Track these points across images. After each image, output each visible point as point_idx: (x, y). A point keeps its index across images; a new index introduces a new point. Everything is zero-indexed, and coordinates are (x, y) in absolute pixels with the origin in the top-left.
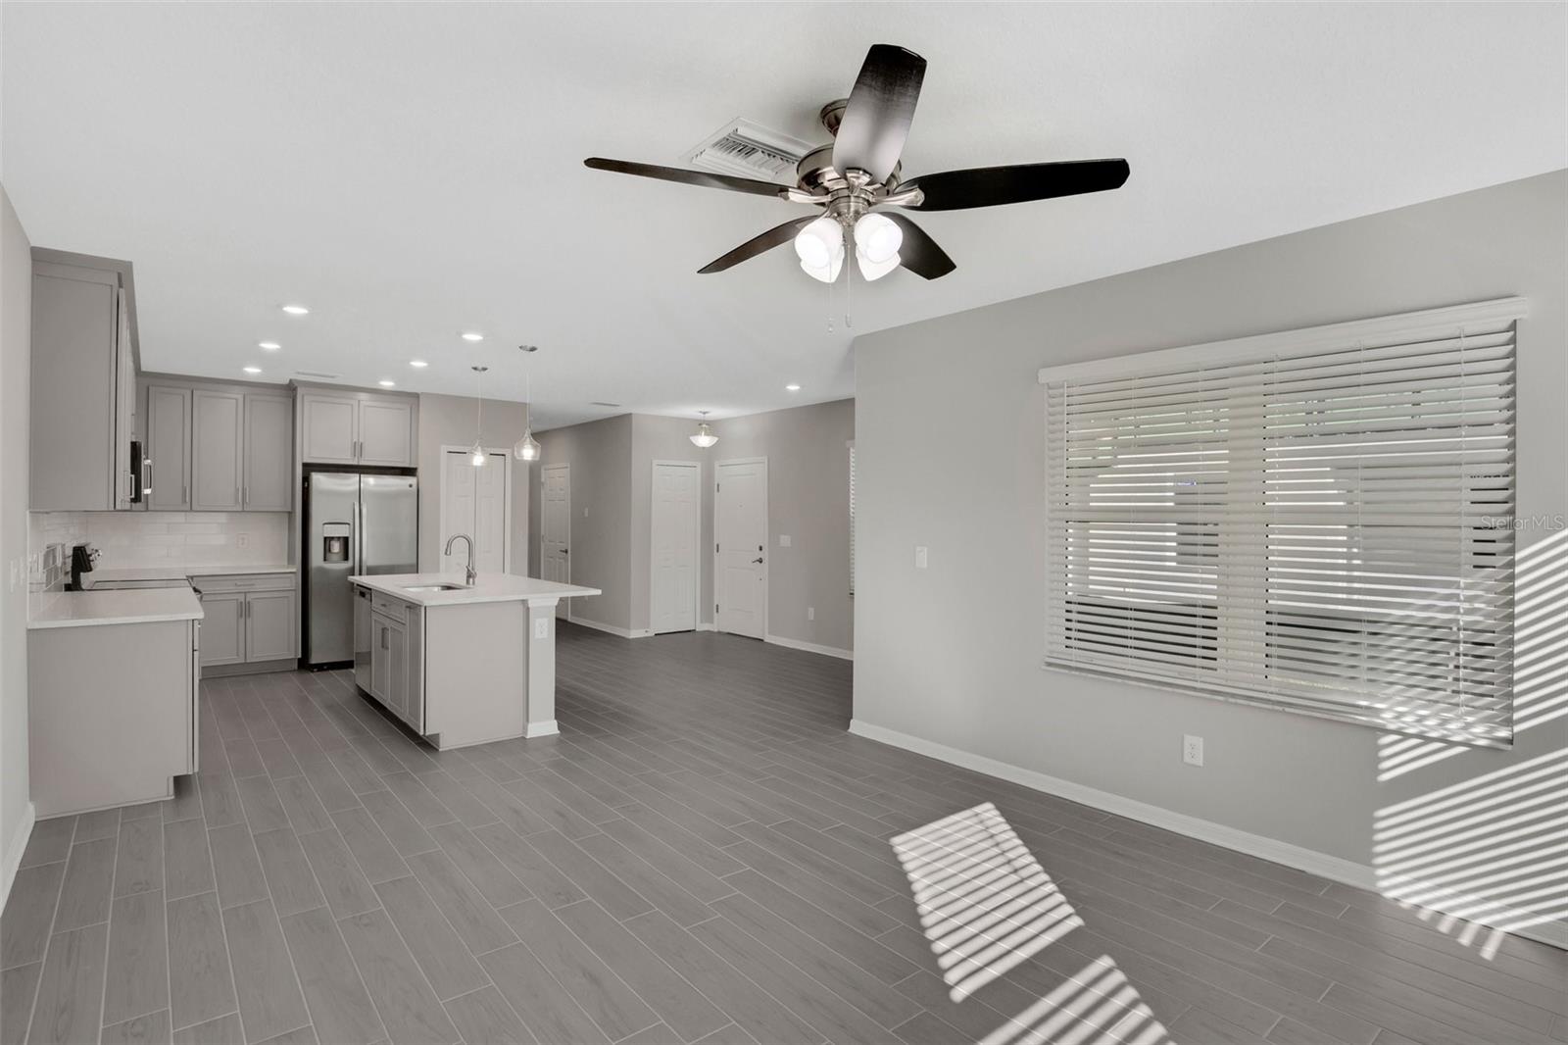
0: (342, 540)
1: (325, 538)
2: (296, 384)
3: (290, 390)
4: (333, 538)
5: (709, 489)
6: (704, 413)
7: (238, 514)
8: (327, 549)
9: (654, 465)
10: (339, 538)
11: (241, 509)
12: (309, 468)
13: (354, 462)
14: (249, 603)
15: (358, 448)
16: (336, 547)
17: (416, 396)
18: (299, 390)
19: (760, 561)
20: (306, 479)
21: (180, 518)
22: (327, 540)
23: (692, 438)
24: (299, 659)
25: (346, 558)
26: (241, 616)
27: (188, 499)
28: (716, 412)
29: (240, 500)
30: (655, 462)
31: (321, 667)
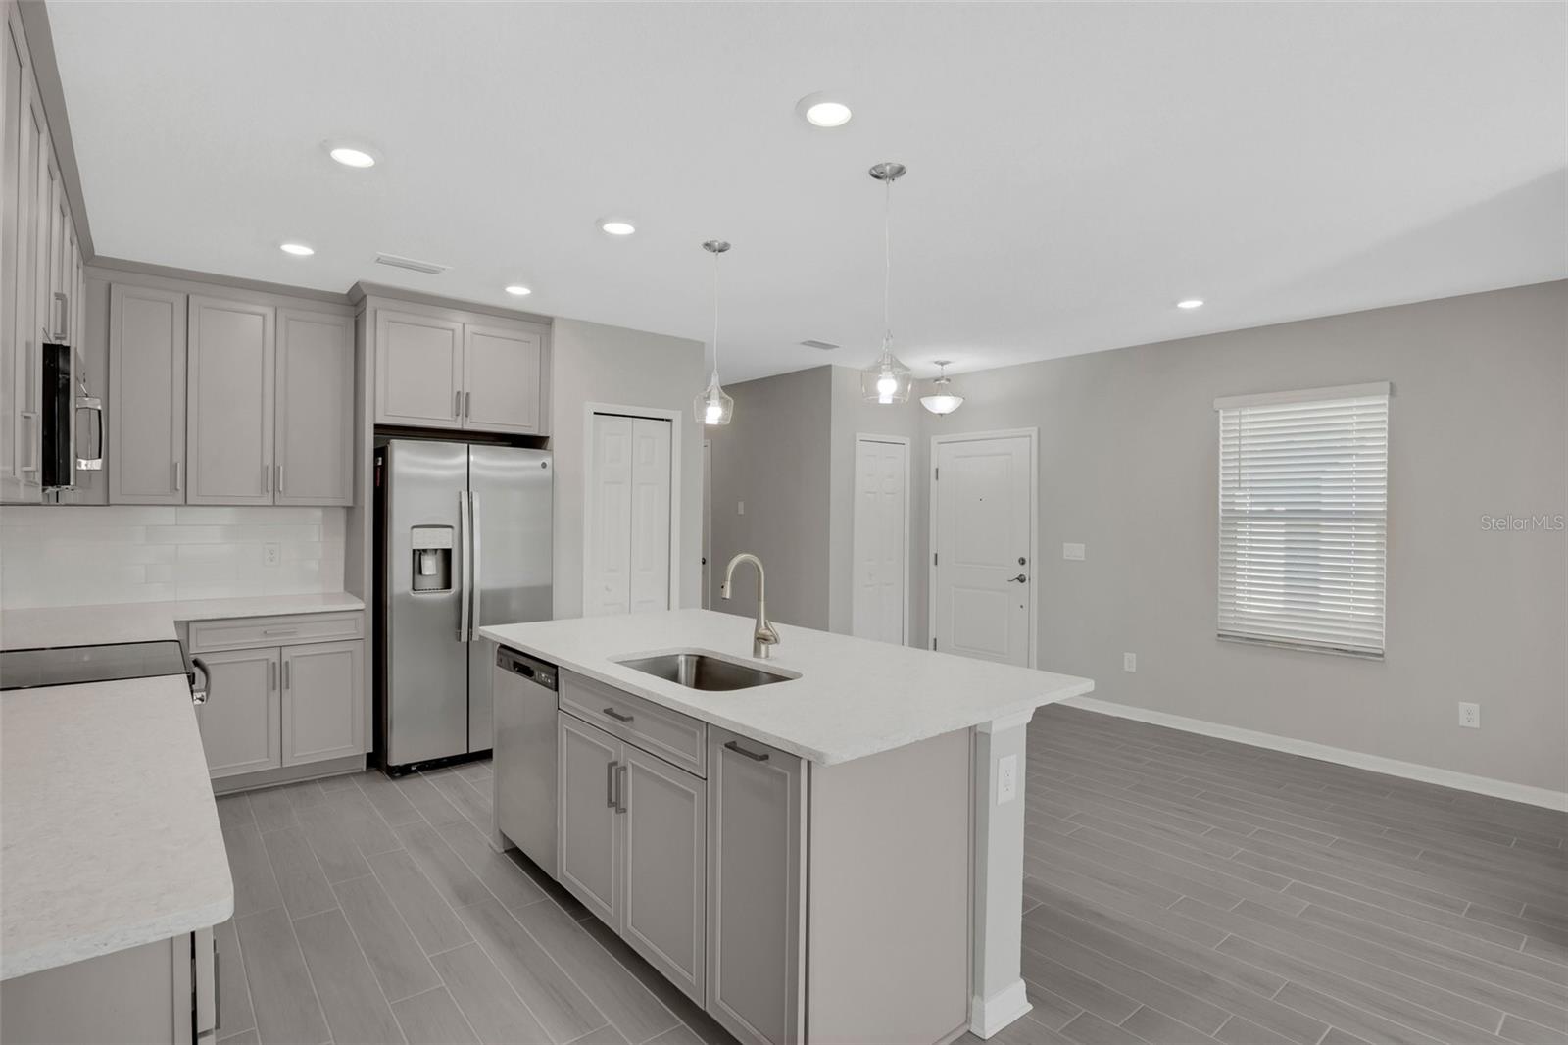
0: (439, 552)
1: (414, 551)
2: (365, 291)
3: (354, 304)
4: (425, 551)
5: (923, 477)
6: (942, 364)
7: (267, 509)
8: (418, 570)
9: (858, 440)
10: (436, 550)
11: (272, 504)
12: (386, 433)
13: (456, 426)
14: (287, 663)
15: (462, 402)
16: (431, 566)
17: (547, 322)
18: (369, 300)
19: (1021, 579)
20: (381, 452)
21: (168, 515)
22: (418, 554)
23: (922, 400)
24: (368, 755)
25: (447, 585)
26: (274, 688)
27: (180, 485)
28: (962, 361)
29: (270, 488)
30: (859, 436)
31: (404, 771)
